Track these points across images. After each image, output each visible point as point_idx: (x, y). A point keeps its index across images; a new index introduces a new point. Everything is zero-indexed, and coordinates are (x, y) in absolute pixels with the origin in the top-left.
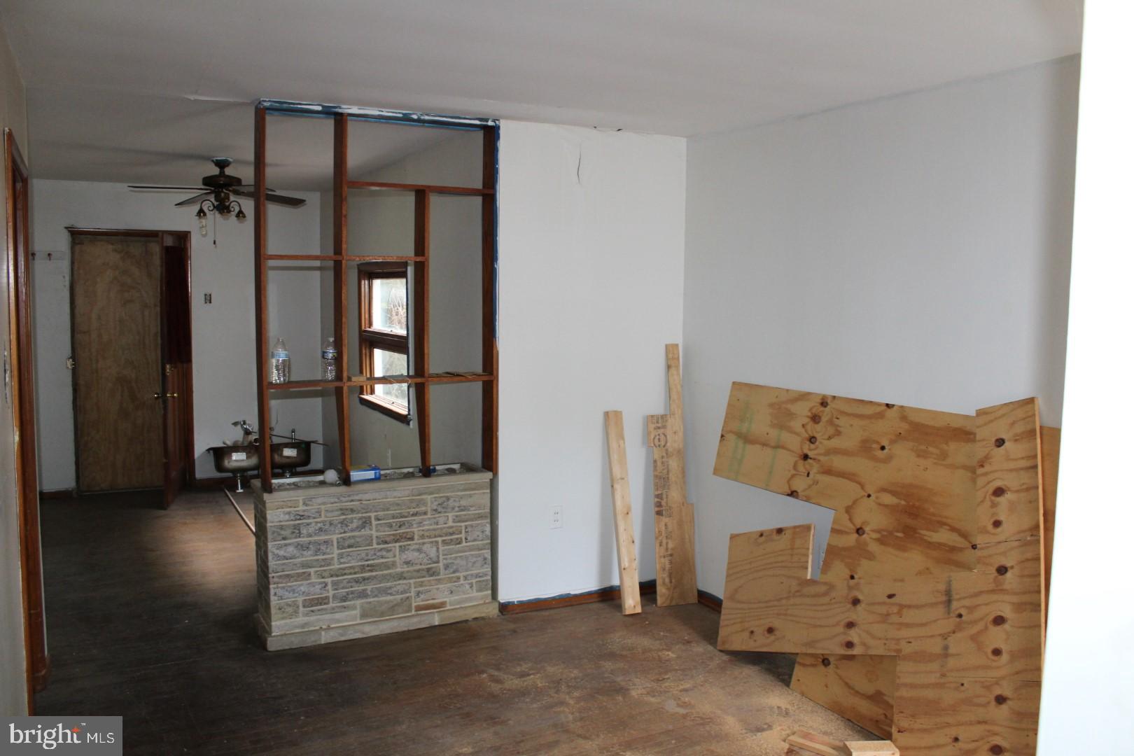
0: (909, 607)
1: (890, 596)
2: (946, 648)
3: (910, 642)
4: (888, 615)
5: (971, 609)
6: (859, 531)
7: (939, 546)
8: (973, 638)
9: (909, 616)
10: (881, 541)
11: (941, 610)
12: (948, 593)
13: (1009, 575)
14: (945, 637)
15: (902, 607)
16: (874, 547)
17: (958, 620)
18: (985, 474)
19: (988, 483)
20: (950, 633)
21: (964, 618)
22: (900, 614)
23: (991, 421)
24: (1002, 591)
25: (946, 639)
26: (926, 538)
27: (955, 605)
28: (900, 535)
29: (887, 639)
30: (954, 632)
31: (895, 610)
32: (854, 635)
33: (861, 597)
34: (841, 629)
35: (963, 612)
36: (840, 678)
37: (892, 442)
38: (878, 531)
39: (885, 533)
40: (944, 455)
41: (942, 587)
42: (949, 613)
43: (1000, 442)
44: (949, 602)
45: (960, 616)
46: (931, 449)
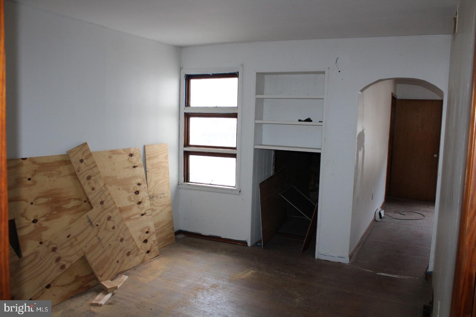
0: (78, 235)
1: (68, 237)
2: (99, 238)
3: (86, 246)
4: (72, 244)
5: (99, 221)
6: (35, 221)
7: (73, 208)
8: (105, 229)
9: (80, 238)
10: (47, 220)
11: (90, 228)
12: (89, 221)
13: (104, 203)
14: (96, 235)
15: (75, 237)
16: (45, 224)
17: (97, 227)
18: (81, 174)
19: (84, 177)
20: (97, 233)
21: (99, 225)
22: (76, 240)
23: (75, 154)
24: (105, 209)
25: (97, 236)
26: (66, 208)
27: (94, 223)
28: (55, 212)
29: (77, 252)
30: (98, 232)
31: (74, 240)
32: (62, 262)
33: (55, 246)
34: (54, 265)
35: (97, 223)
36: (58, 286)
37: (33, 175)
38: (44, 216)
39: (48, 215)
40: (60, 173)
41: (86, 220)
42: (93, 227)
43: (82, 161)
44: (91, 224)
45: (97, 225)
46: (53, 172)
